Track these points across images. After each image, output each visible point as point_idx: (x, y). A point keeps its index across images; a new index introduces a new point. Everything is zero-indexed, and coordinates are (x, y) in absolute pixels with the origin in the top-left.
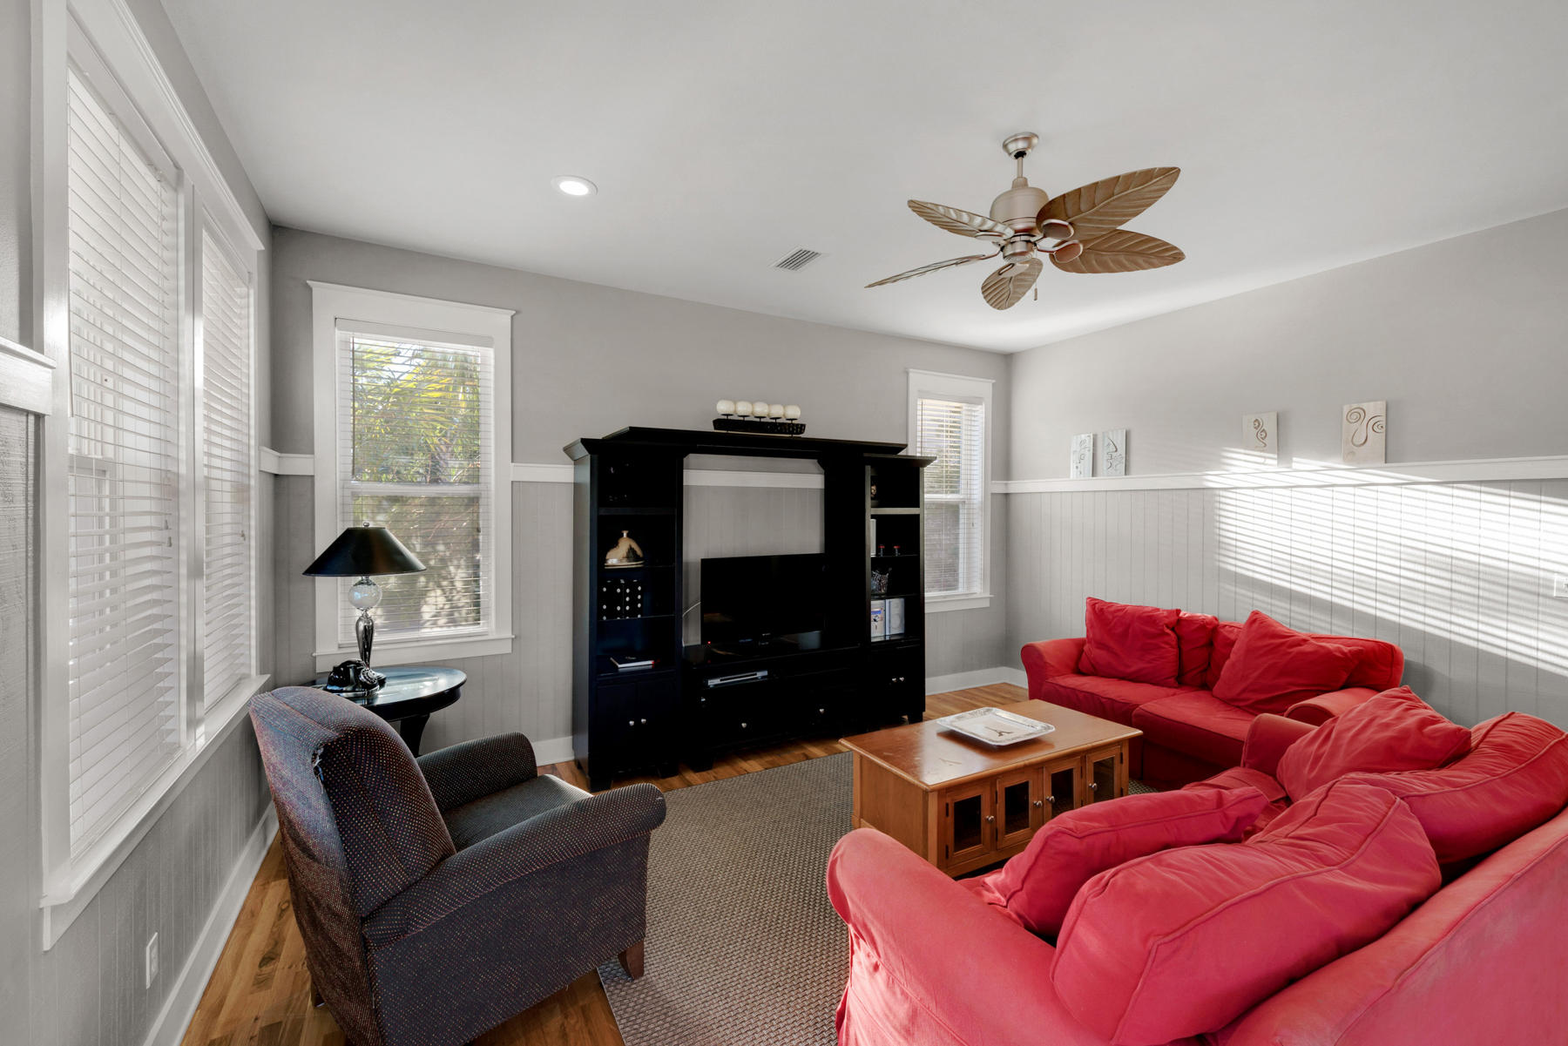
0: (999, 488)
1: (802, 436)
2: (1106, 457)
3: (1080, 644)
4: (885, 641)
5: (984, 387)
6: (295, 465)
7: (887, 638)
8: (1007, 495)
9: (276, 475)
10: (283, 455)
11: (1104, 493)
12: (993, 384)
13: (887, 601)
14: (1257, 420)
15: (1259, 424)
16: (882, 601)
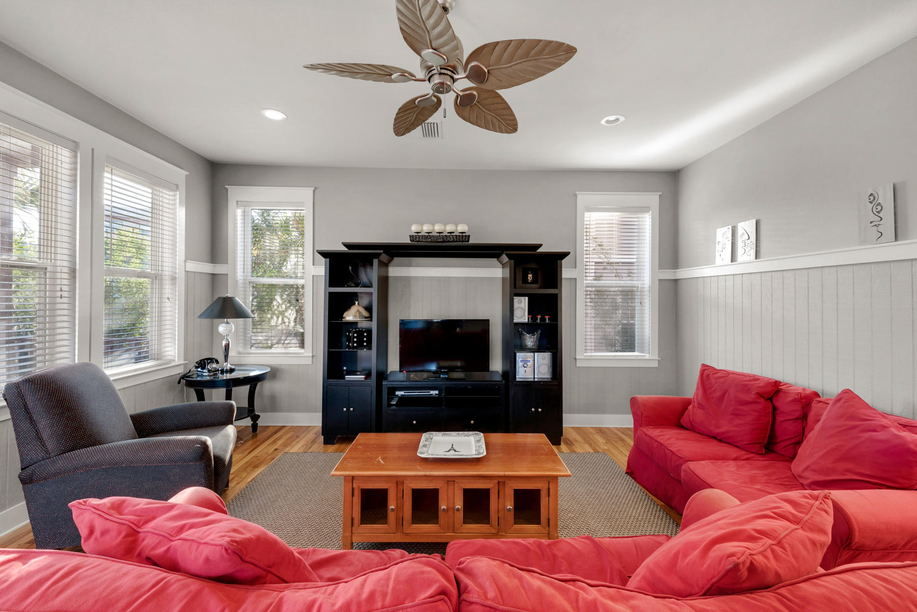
0: (668, 275)
1: (470, 243)
2: (743, 244)
3: (687, 403)
4: (534, 382)
5: (653, 199)
6: (219, 269)
7: (536, 380)
8: (676, 281)
9: (213, 274)
10: (216, 265)
11: (741, 276)
12: (660, 196)
13: (536, 354)
14: (871, 195)
15: (874, 198)
16: (532, 354)
